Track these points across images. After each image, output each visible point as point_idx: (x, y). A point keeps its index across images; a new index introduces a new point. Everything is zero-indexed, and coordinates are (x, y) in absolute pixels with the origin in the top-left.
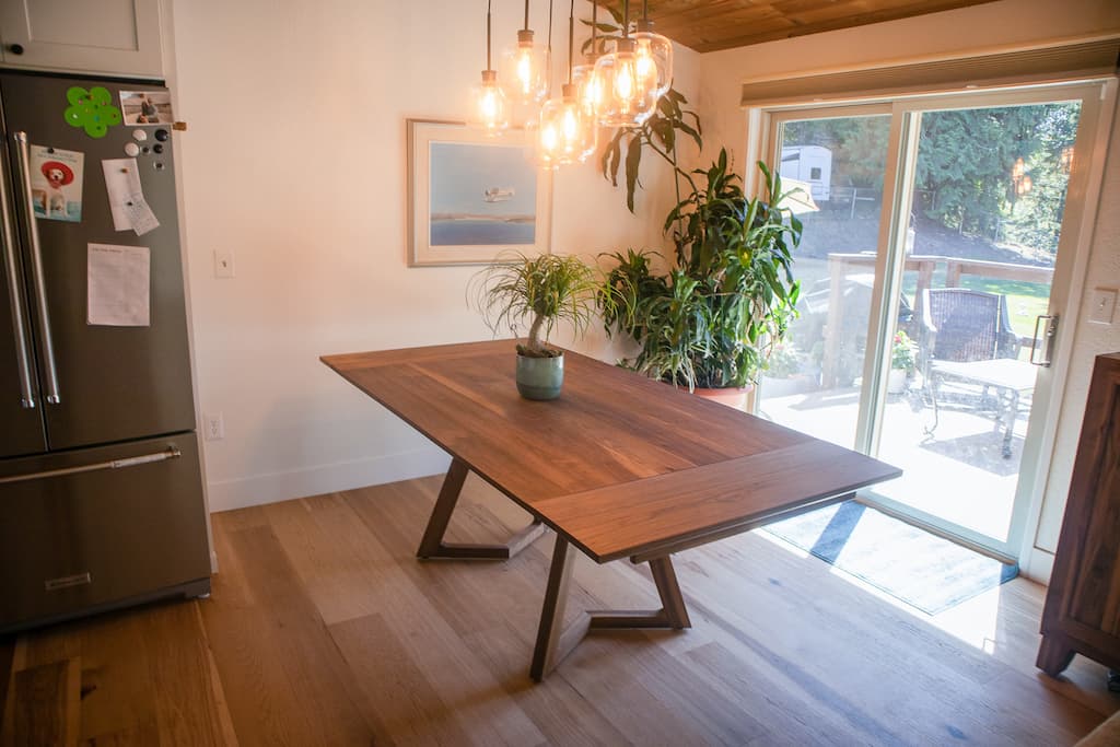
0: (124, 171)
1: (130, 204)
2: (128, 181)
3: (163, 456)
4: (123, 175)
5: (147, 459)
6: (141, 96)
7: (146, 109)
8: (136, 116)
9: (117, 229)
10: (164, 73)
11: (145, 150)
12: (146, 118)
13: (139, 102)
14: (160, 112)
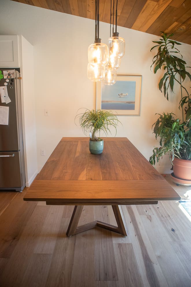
0: (4, 89)
1: (5, 97)
2: (5, 91)
3: (9, 156)
4: (4, 90)
5: (5, 156)
6: (8, 71)
7: (9, 75)
8: (7, 76)
9: (2, 102)
10: (19, 66)
11: (9, 84)
12: (9, 77)
13: (7, 73)
14: (12, 75)
